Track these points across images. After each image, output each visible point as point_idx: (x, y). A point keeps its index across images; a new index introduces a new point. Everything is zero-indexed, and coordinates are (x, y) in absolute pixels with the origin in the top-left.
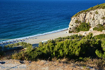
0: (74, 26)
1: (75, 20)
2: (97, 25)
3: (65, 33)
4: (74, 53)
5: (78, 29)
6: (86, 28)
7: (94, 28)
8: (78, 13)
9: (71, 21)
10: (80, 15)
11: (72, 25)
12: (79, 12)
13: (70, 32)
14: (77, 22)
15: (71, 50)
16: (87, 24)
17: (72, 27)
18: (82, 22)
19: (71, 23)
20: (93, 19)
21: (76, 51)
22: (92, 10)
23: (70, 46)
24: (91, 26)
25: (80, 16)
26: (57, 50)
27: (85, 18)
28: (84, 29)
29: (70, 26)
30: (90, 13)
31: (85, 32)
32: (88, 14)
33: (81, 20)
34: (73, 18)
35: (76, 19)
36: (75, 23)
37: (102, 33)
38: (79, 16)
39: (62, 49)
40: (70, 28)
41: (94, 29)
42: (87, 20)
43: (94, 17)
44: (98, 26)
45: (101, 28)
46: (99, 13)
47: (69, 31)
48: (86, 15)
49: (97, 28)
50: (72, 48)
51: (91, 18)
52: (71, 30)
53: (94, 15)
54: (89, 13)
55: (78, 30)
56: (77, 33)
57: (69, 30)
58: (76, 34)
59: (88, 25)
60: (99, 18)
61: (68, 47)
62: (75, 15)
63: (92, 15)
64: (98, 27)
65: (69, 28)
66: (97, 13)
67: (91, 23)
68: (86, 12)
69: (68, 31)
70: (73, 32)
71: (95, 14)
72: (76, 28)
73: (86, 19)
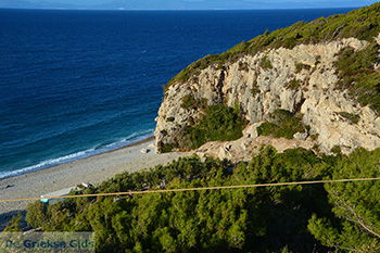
0: (179, 119)
1: (180, 95)
2: (270, 114)
3: (143, 151)
4: (221, 237)
5: (194, 135)
6: (230, 127)
7: (259, 124)
8: (190, 66)
9: (166, 102)
10: (199, 73)
11: (172, 119)
12: (194, 64)
13: (163, 148)
14: (190, 102)
15: (209, 225)
16: (232, 109)
17: (170, 126)
18: (210, 103)
19: (165, 108)
20: (255, 90)
21: (228, 226)
22: (246, 51)
23: (200, 206)
24: (248, 118)
25: (200, 77)
26: (144, 229)
27: (221, 84)
28: (223, 132)
29: (161, 124)
30: (241, 64)
31: (226, 144)
32: (231, 71)
33: (205, 96)
34: (172, 90)
35: (183, 93)
36: (182, 110)
37: (293, 145)
38: (196, 80)
39: (167, 224)
40: (164, 132)
41: (260, 131)
42: (231, 95)
43: (255, 83)
44: (277, 119)
45: (289, 124)
46: (275, 65)
47: (161, 144)
48: (222, 74)
49: (273, 125)
50: (212, 214)
51: (244, 87)
52: (168, 140)
53: (256, 75)
54: (236, 65)
55: (197, 137)
56: (193, 152)
57: (157, 140)
58: (190, 154)
59: (235, 117)
60: (277, 84)
61: (190, 213)
62: (179, 76)
63: (248, 74)
64: (275, 121)
65: (157, 133)
66: (266, 64)
67: (249, 107)
68: (222, 60)
69: (153, 146)
70: (177, 146)
71: (262, 70)
72: (187, 130)
73: (224, 90)
